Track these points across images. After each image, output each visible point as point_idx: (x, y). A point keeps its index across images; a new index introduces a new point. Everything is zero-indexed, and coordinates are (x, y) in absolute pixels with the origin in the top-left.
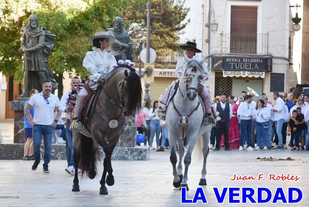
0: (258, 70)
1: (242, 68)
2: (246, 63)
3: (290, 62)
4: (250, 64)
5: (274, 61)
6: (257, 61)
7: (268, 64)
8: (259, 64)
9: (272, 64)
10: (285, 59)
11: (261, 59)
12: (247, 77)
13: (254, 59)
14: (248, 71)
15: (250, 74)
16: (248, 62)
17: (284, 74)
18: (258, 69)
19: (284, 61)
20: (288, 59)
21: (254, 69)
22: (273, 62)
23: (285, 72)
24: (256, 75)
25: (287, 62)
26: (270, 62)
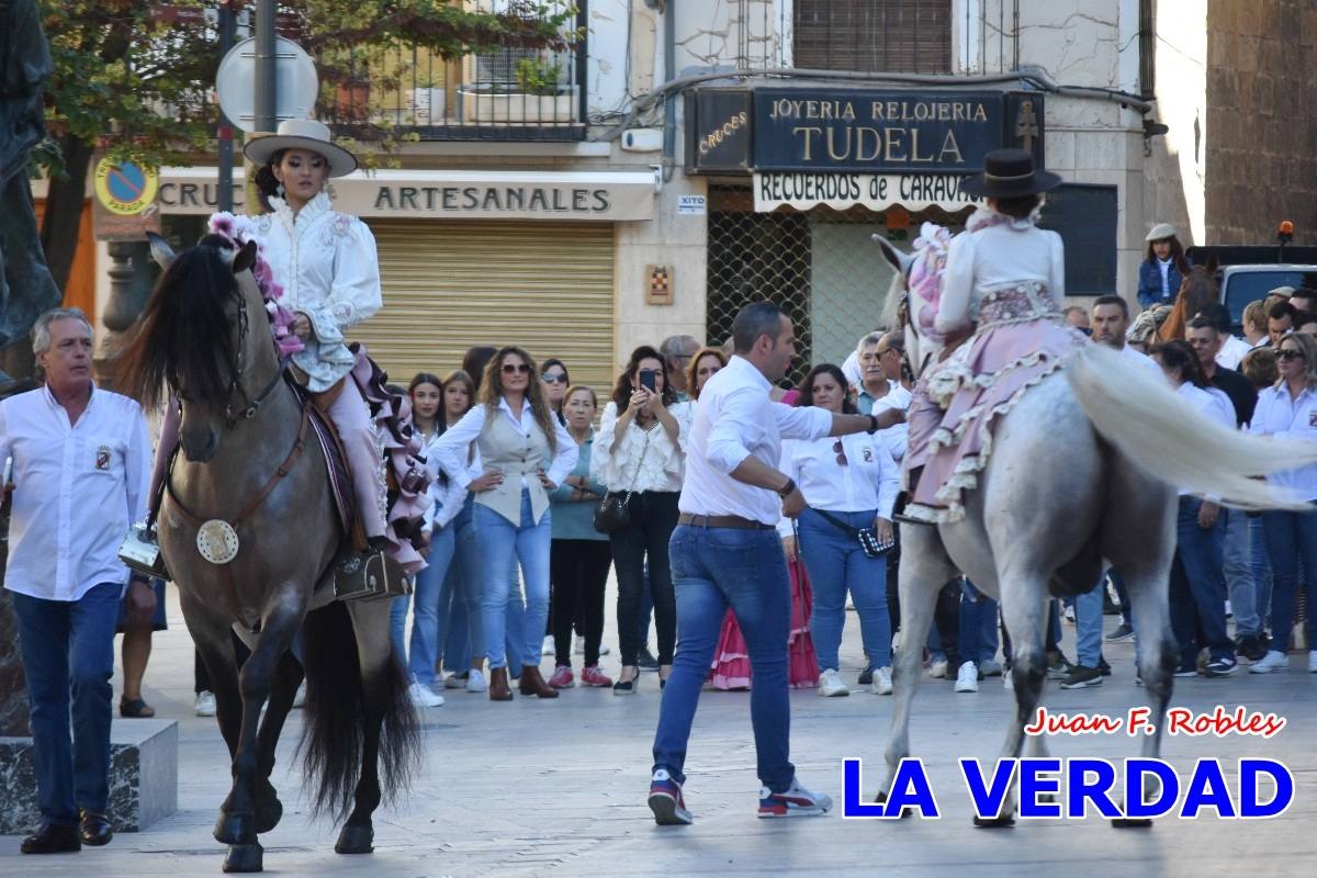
0: (960, 165)
1: (864, 155)
2: (890, 124)
3: (1148, 117)
4: (914, 132)
5: (1055, 110)
6: (957, 112)
7: (1021, 131)
8: (965, 131)
9: (1042, 131)
10: (1117, 102)
11: (974, 99)
12: (896, 208)
13: (938, 101)
14: (905, 175)
15: (917, 193)
16: (899, 123)
17: (1113, 190)
18: (960, 160)
19: (1114, 108)
20: (1135, 96)
21: (935, 164)
22: (1048, 119)
23: (1118, 179)
24: (951, 197)
25: (1128, 118)
26: (1034, 121)
